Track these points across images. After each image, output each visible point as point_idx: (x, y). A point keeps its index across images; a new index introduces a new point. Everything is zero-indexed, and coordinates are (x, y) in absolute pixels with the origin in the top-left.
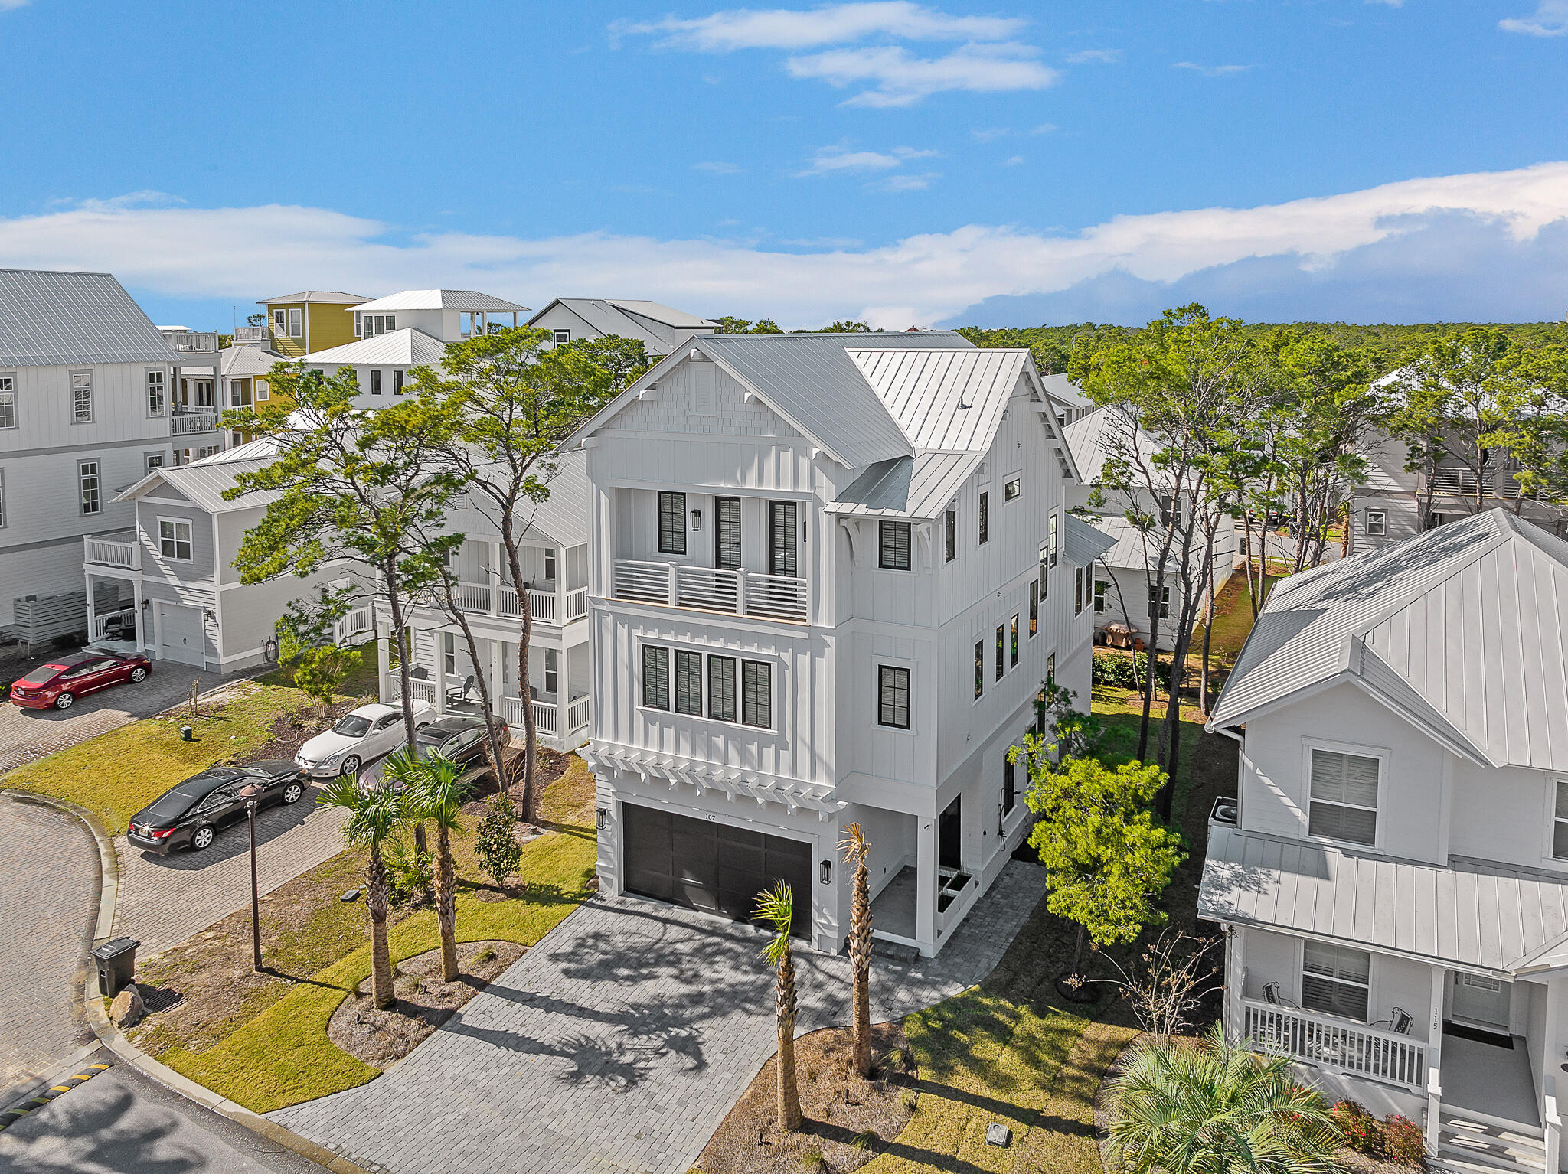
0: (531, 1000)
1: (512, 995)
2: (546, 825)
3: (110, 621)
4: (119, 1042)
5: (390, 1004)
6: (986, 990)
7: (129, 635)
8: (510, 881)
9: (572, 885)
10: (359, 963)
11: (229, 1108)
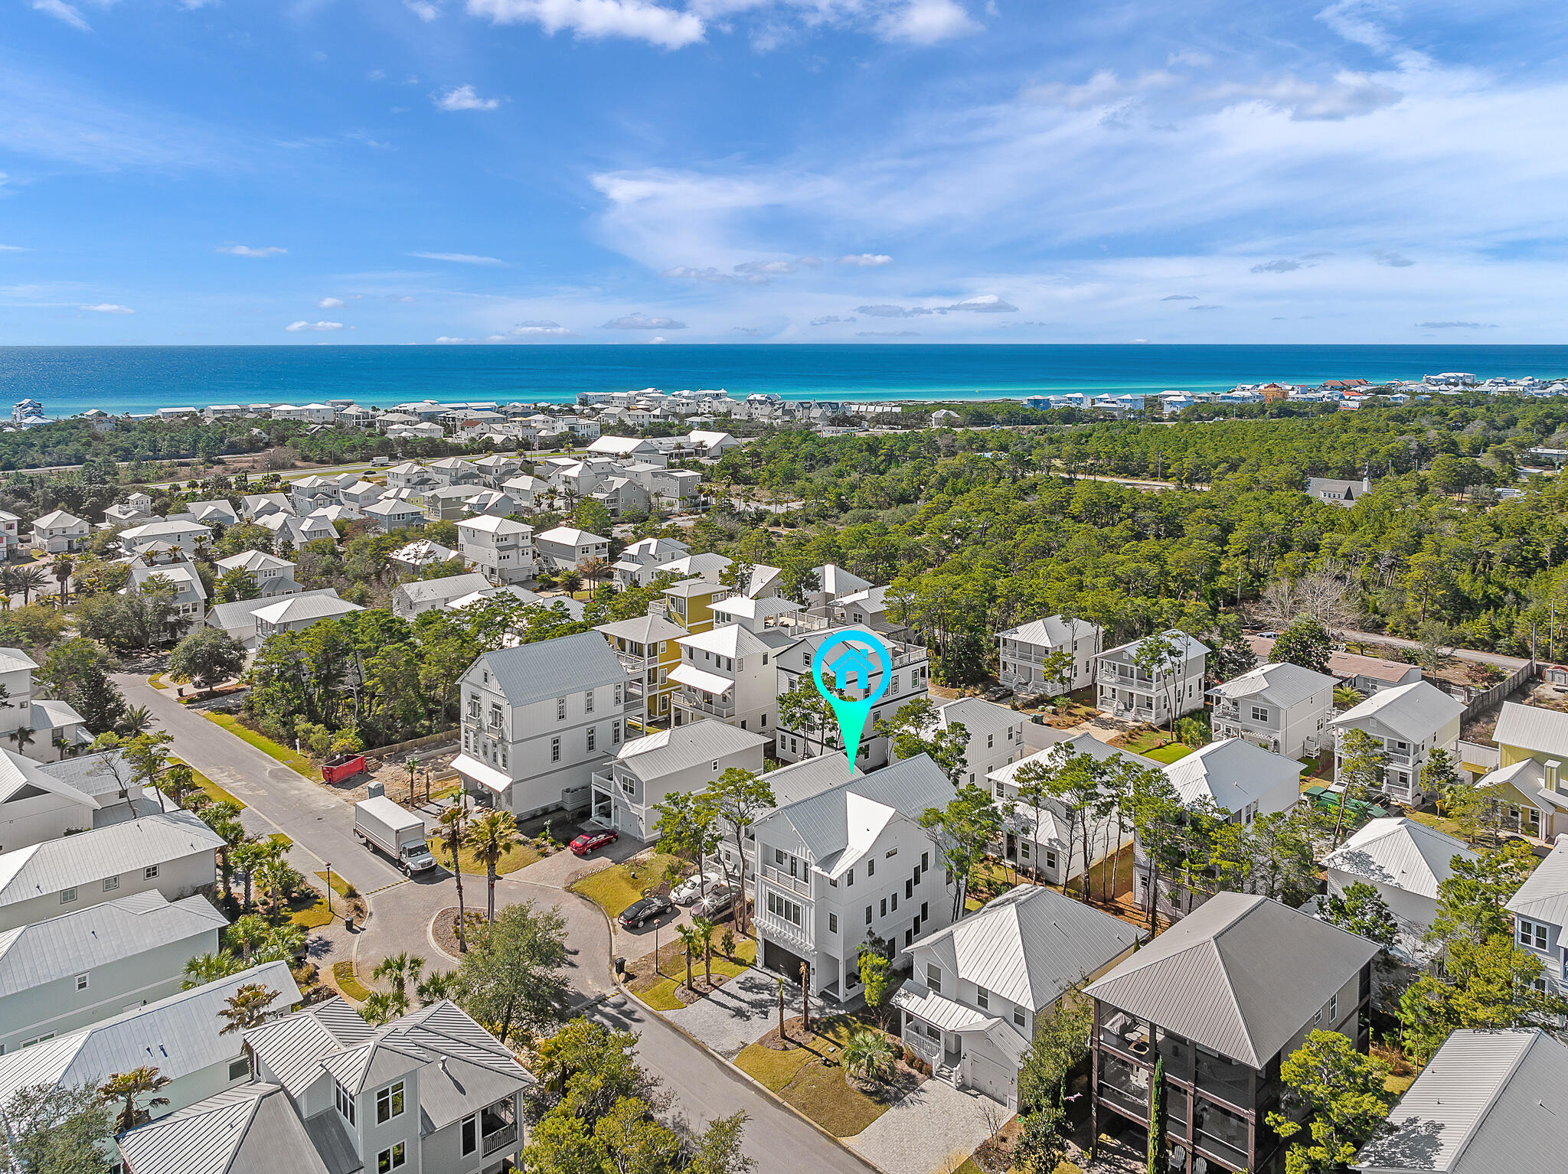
0: (729, 994)
1: (724, 992)
2: (748, 936)
3: (600, 807)
4: (622, 987)
5: (691, 988)
6: (851, 1015)
7: (608, 815)
8: (732, 955)
9: (749, 961)
10: (682, 976)
11: (650, 1008)
